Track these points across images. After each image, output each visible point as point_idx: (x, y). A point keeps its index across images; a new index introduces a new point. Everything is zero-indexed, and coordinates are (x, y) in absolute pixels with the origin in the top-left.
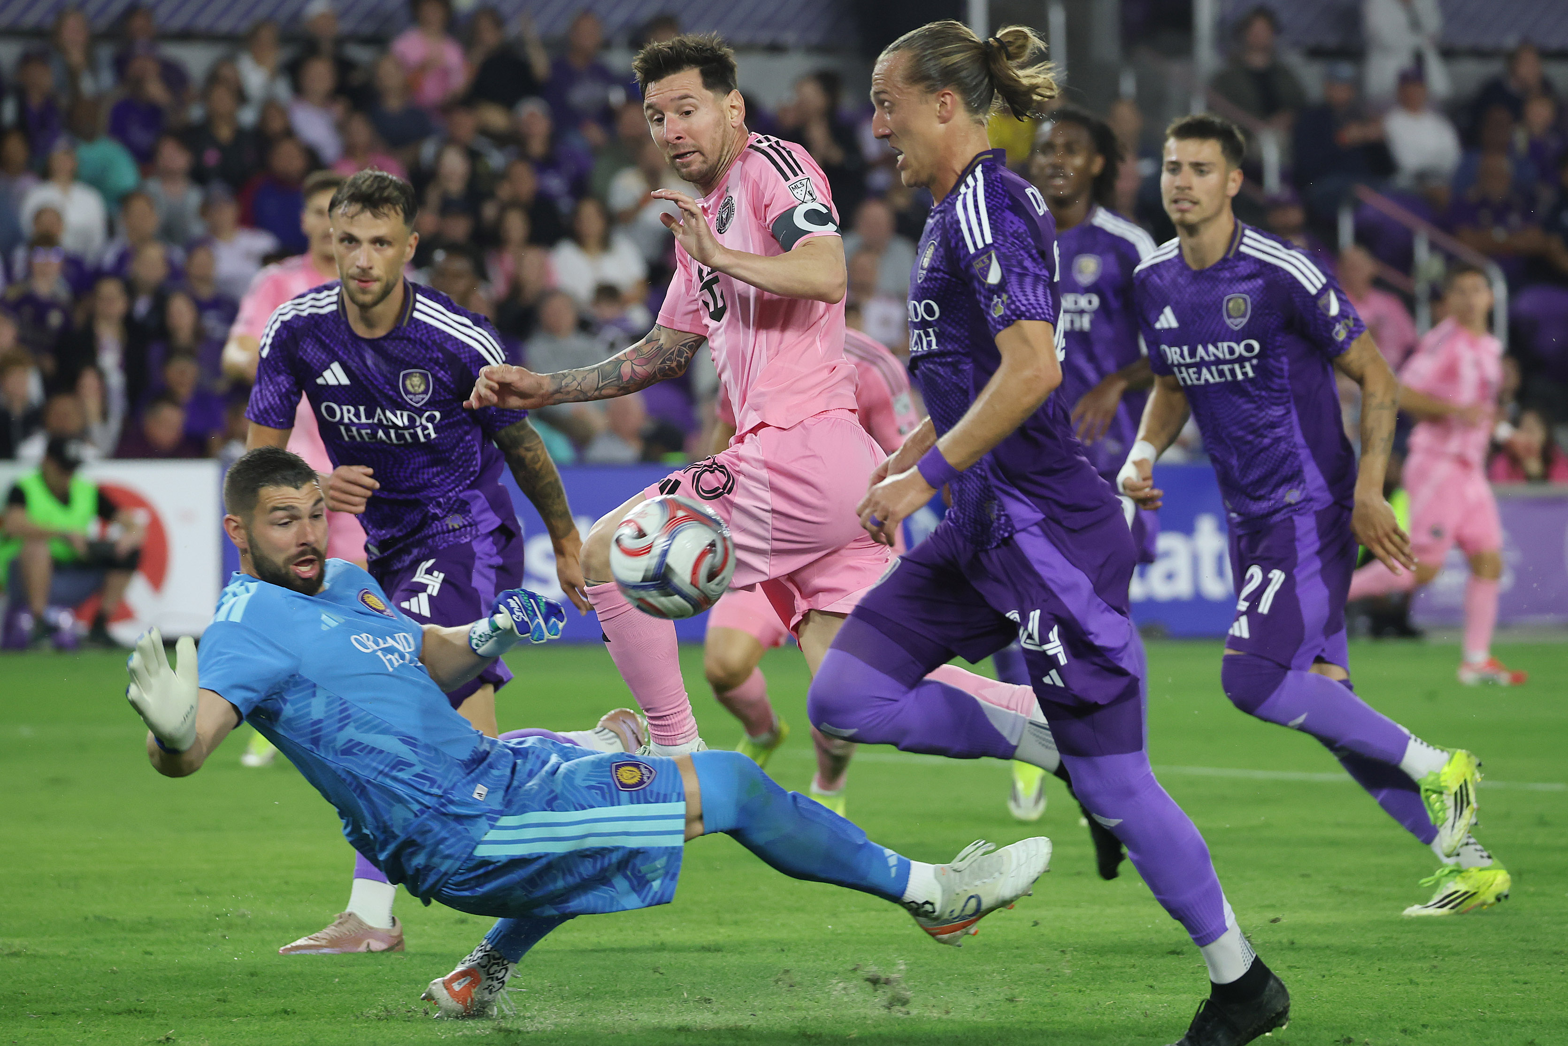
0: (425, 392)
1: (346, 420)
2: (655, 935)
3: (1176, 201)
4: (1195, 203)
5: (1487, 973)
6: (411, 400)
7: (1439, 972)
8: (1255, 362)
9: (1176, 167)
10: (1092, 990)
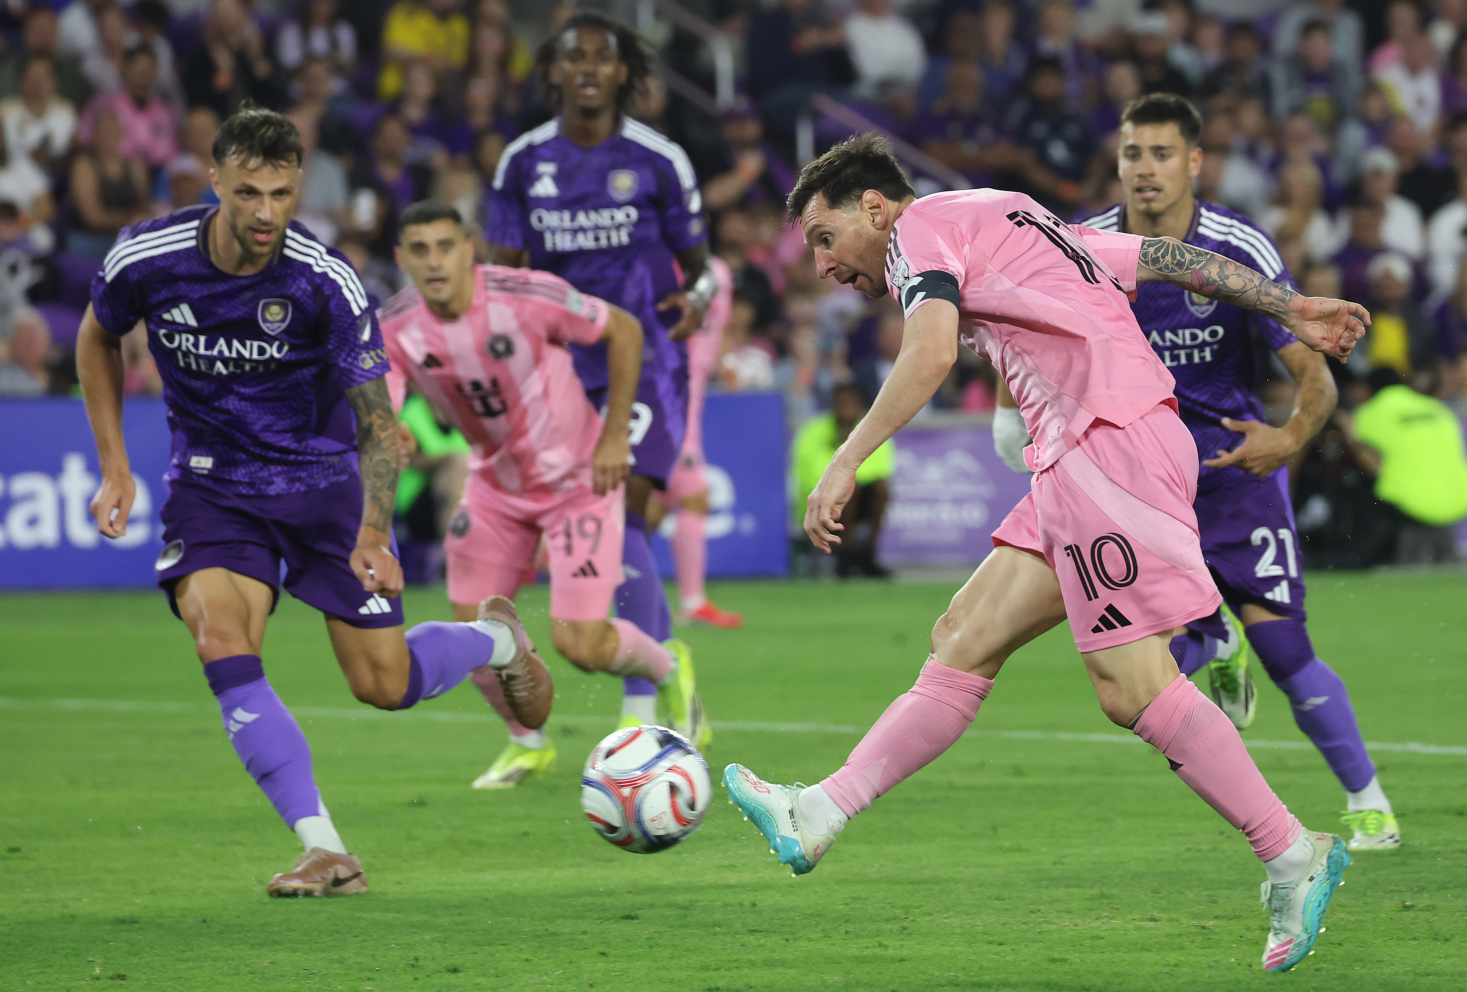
0: (283, 320)
1: (184, 348)
2: (64, 906)
3: (1139, 190)
4: (1157, 190)
5: (960, 934)
6: (268, 328)
7: (910, 934)
8: (1215, 347)
9: (1134, 153)
10: (540, 959)
